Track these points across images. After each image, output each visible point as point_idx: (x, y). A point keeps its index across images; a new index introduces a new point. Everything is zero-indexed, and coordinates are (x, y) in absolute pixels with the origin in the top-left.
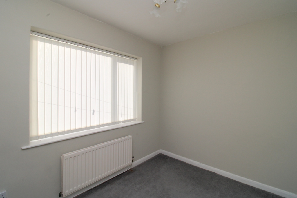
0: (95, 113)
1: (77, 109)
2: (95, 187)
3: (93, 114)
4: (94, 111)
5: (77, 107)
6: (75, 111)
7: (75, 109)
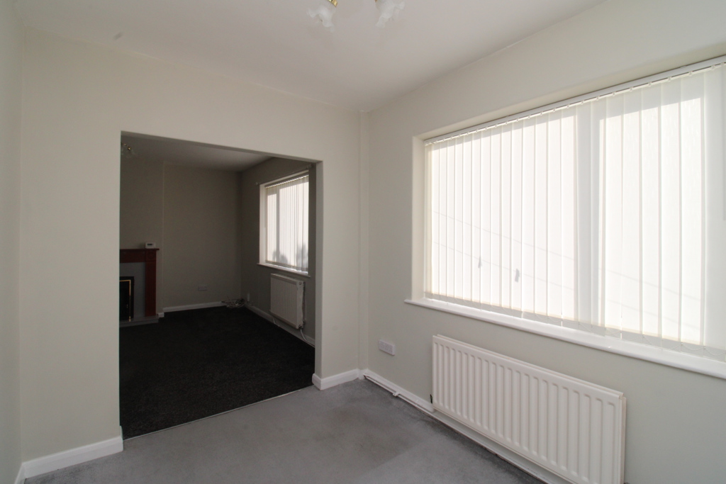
0: (520, 278)
1: (482, 261)
2: (496, 455)
3: (517, 280)
4: (518, 274)
5: (482, 258)
6: (480, 265)
7: (478, 261)
